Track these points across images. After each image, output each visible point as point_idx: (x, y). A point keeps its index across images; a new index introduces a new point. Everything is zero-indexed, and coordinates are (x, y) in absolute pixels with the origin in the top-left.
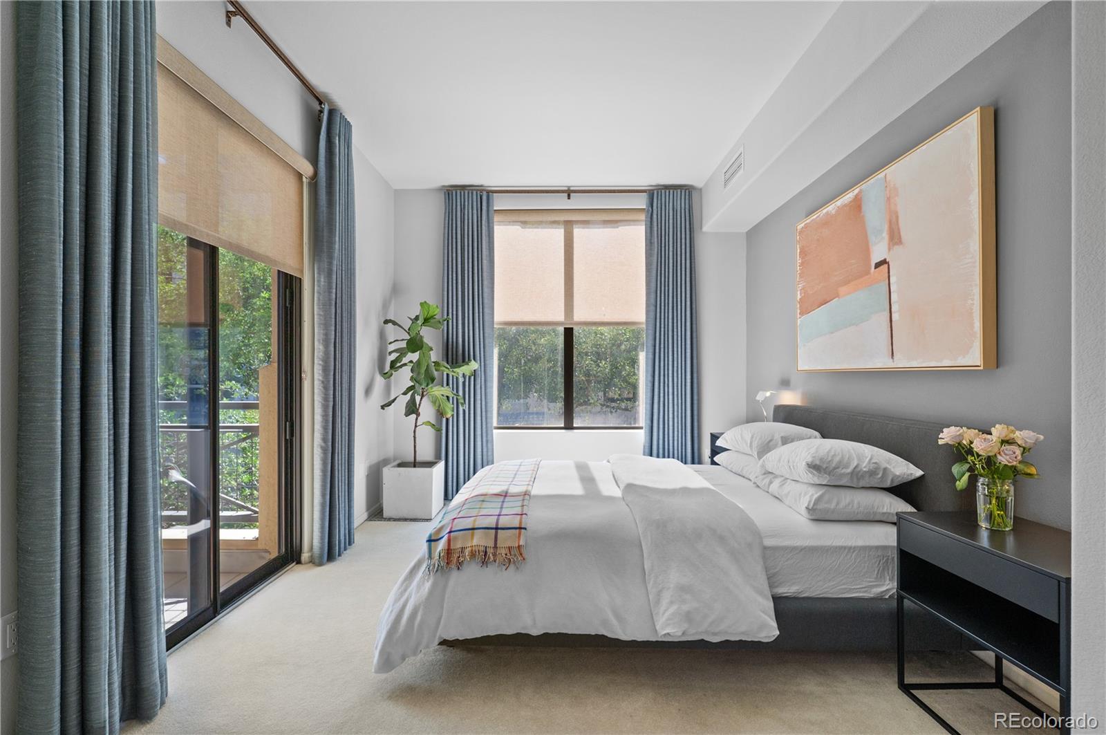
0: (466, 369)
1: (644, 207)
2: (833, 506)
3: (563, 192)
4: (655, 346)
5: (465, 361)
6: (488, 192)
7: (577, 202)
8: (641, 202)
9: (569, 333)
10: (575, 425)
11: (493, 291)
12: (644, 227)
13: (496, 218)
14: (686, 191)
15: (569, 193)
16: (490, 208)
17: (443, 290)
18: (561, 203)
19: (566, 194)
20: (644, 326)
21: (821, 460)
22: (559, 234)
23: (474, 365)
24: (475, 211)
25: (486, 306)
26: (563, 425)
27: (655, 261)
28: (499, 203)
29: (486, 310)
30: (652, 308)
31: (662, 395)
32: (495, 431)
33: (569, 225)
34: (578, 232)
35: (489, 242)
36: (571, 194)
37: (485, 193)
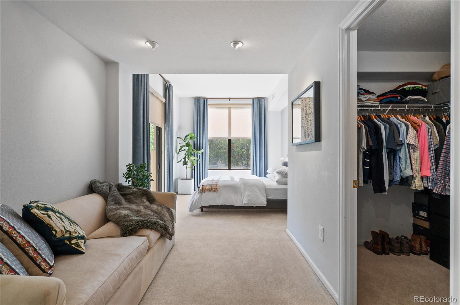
0: (200, 152)
1: (251, 103)
2: (281, 181)
3: (228, 99)
4: (254, 145)
5: (200, 149)
6: (207, 99)
7: (232, 102)
8: (251, 102)
9: (230, 141)
10: (231, 169)
11: (208, 128)
12: (251, 109)
13: (209, 106)
14: (263, 99)
15: (230, 99)
16: (207, 104)
17: (193, 128)
18: (228, 102)
19: (229, 100)
20: (251, 139)
21: (279, 171)
22: (227, 111)
23: (202, 150)
24: (203, 105)
25: (206, 133)
26: (228, 169)
27: (254, 120)
28: (210, 102)
29: (206, 134)
30: (254, 134)
31: (256, 159)
32: (208, 170)
33: (230, 108)
34: (233, 111)
35: (207, 114)
36: (231, 100)
37: (206, 99)
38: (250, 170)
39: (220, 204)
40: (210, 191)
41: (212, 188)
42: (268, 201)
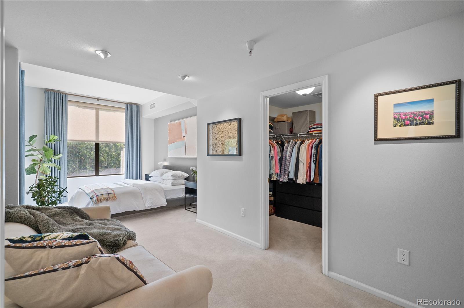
0: (58, 157)
1: (125, 108)
3: (96, 99)
4: (128, 150)
5: (58, 154)
6: (66, 94)
7: (100, 103)
8: (124, 106)
9: (97, 145)
10: (99, 175)
11: (67, 129)
12: (125, 113)
13: (69, 103)
14: (137, 106)
15: (98, 99)
16: (66, 100)
17: (44, 127)
18: (96, 102)
19: (97, 100)
20: (125, 143)
21: (173, 174)
22: (93, 112)
23: (61, 155)
24: (60, 100)
25: (64, 134)
26: (94, 175)
27: (128, 124)
28: (69, 98)
29: (64, 136)
30: (128, 138)
31: (130, 164)
32: (68, 178)
33: (97, 110)
34: (101, 112)
35: (66, 112)
36: (99, 100)
37: (64, 94)
38: (123, 174)
39: (120, 212)
40: (107, 200)
41: (109, 197)
42: (167, 201)
